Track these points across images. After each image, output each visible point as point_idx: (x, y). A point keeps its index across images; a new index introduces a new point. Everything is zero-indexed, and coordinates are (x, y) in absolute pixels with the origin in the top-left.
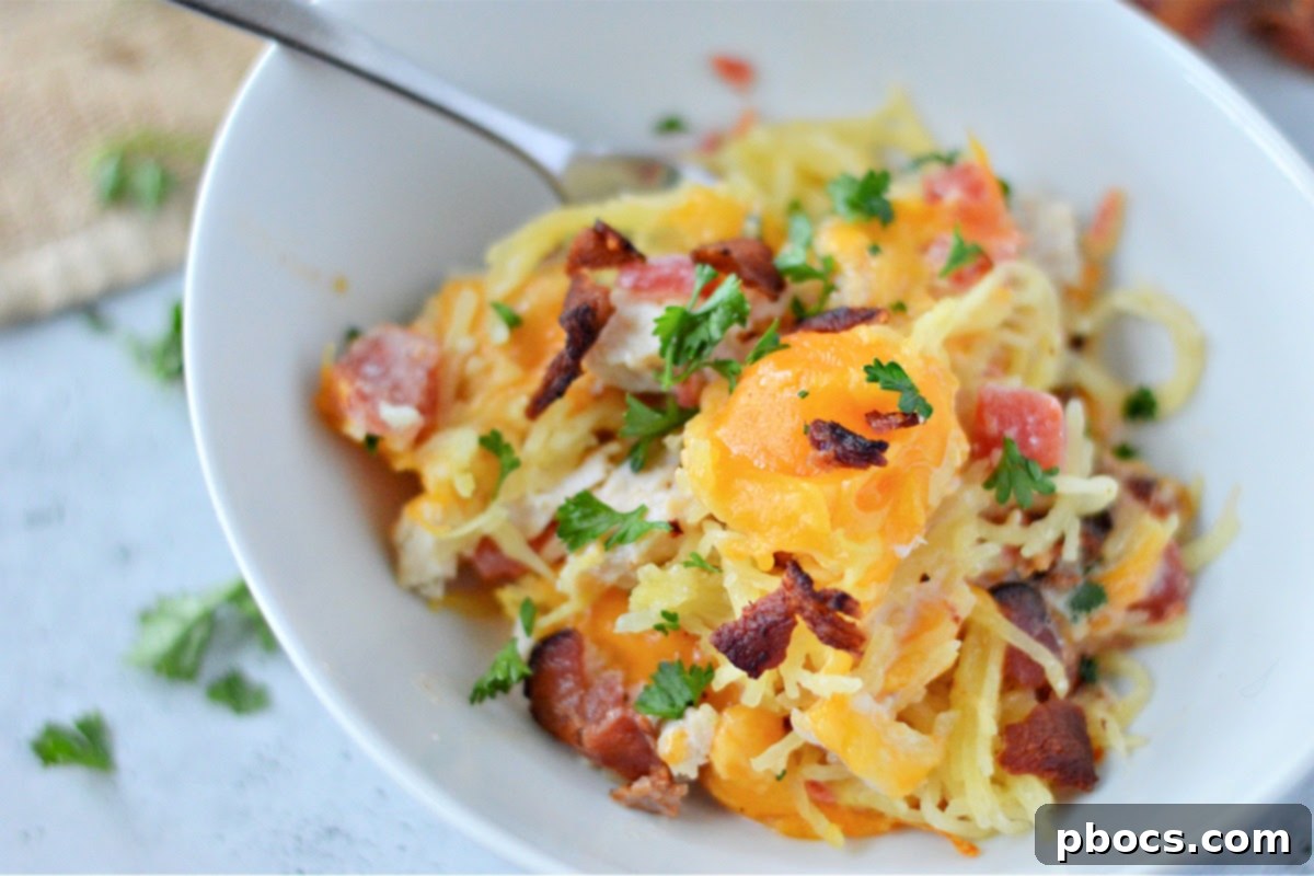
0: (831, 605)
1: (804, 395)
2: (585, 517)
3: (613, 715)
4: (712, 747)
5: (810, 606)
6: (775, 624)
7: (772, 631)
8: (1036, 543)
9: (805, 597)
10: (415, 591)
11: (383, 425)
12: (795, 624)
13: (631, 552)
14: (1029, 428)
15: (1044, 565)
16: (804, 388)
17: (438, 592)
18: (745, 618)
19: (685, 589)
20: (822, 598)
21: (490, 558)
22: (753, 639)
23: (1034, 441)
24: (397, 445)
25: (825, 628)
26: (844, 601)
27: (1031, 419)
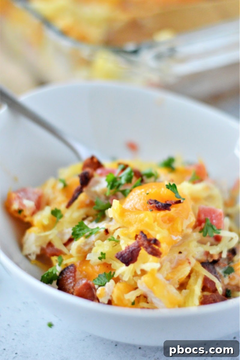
0: (152, 242)
1: (148, 194)
2: (80, 230)
3: (84, 282)
4: (113, 292)
5: (146, 243)
6: (134, 250)
7: (134, 252)
8: (214, 251)
9: (144, 241)
10: (27, 257)
11: (24, 206)
12: (140, 249)
13: (93, 238)
14: (213, 218)
15: (216, 258)
16: (147, 192)
17: (33, 257)
18: (126, 249)
19: (108, 247)
20: (149, 241)
21: (50, 248)
22: (128, 254)
23: (214, 221)
24: (27, 212)
25: (150, 249)
26: (156, 242)
27: (213, 215)
